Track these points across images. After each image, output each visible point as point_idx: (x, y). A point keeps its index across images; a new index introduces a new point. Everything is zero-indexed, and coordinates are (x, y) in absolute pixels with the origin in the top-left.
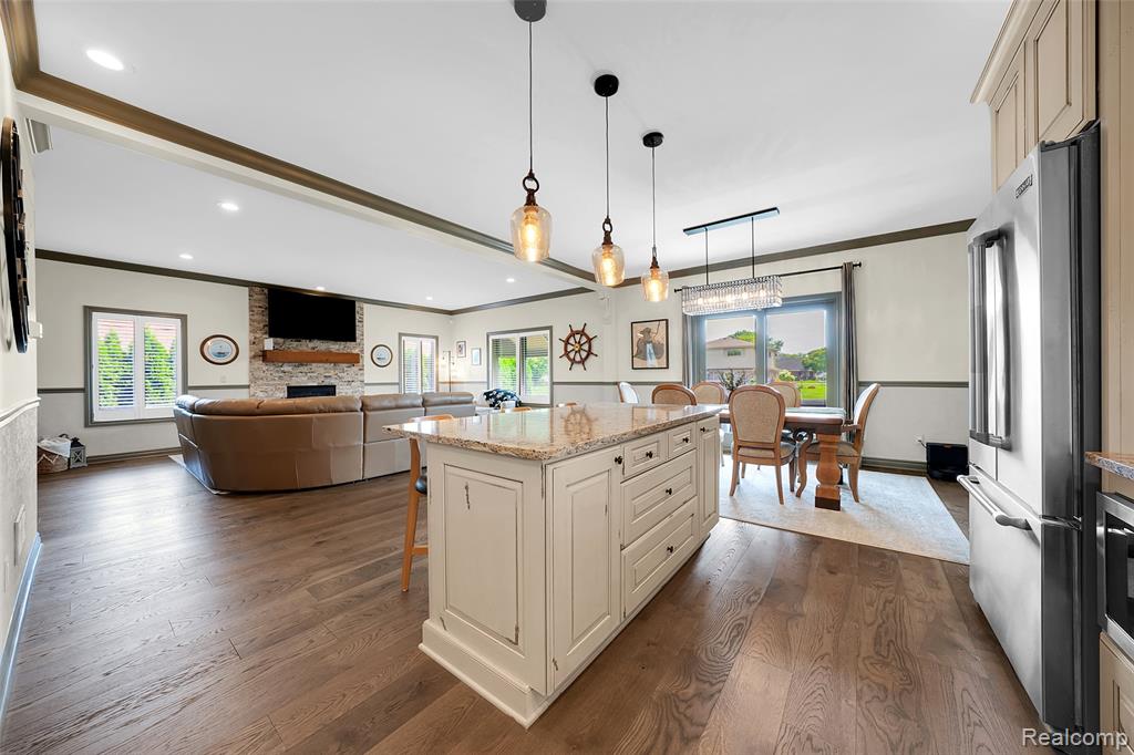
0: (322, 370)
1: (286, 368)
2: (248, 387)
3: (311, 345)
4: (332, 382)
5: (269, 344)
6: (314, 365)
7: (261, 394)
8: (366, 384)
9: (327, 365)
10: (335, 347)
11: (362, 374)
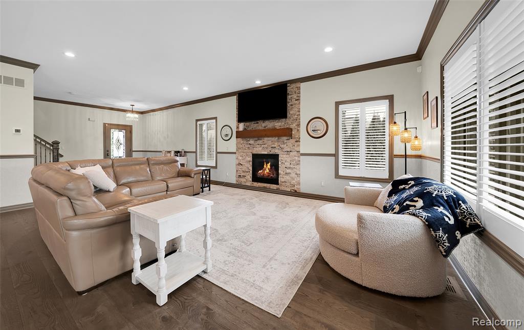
0: (270, 143)
1: (252, 142)
2: (235, 153)
3: (264, 125)
4: (276, 151)
5: (242, 126)
6: (266, 139)
7: (240, 158)
8: (303, 155)
9: (273, 139)
10: (278, 124)
11: (299, 145)
